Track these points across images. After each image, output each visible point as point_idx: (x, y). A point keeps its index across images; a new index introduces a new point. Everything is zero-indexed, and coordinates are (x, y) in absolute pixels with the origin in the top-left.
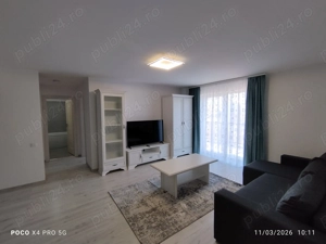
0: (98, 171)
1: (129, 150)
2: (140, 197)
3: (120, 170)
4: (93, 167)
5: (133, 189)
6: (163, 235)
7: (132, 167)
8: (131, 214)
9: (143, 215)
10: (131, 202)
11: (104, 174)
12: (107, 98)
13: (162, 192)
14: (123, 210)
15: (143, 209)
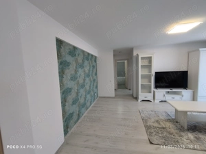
0: (136, 98)
1: (155, 90)
2: (157, 119)
3: (149, 101)
4: (135, 96)
5: (153, 113)
6: (164, 143)
7: (157, 101)
8: (148, 124)
9: (155, 128)
10: (150, 118)
11: (139, 101)
12: (142, 58)
13: (175, 121)
14: (145, 120)
15: (156, 125)
